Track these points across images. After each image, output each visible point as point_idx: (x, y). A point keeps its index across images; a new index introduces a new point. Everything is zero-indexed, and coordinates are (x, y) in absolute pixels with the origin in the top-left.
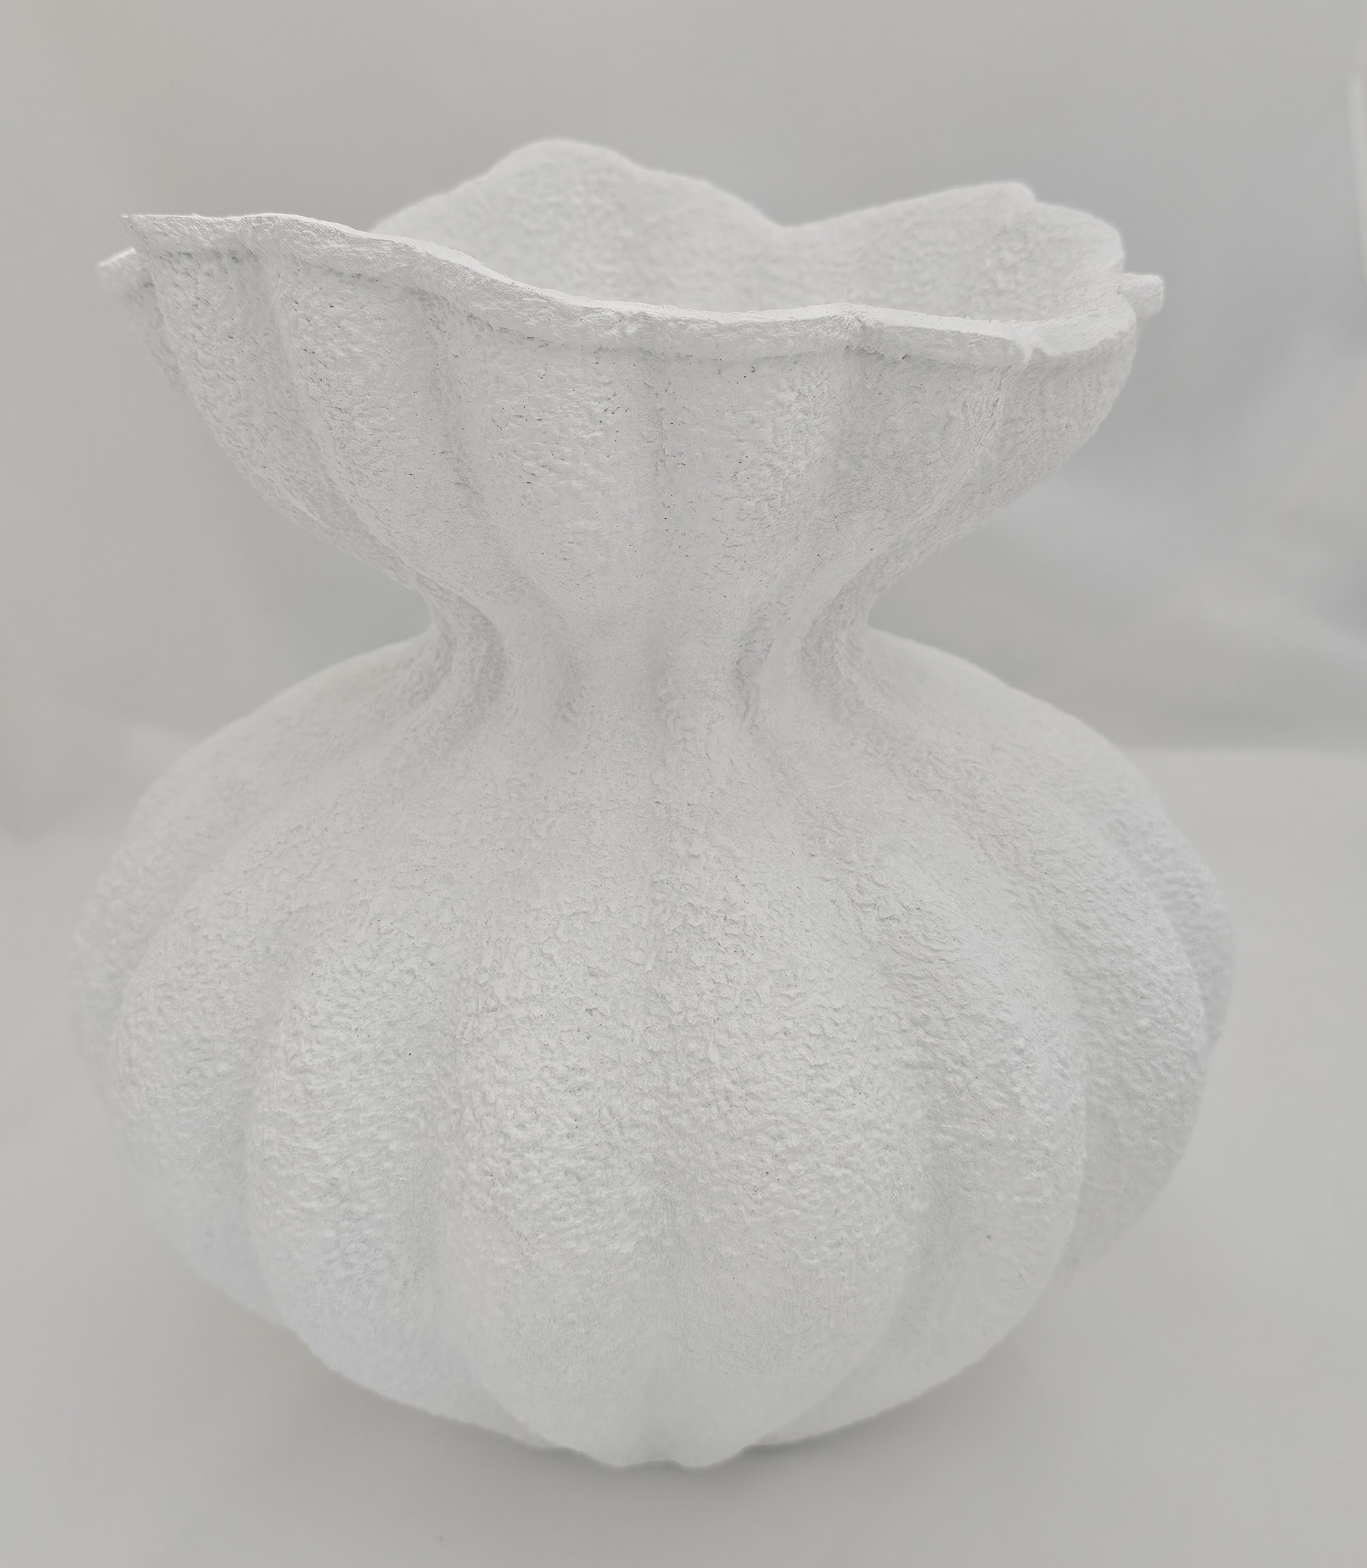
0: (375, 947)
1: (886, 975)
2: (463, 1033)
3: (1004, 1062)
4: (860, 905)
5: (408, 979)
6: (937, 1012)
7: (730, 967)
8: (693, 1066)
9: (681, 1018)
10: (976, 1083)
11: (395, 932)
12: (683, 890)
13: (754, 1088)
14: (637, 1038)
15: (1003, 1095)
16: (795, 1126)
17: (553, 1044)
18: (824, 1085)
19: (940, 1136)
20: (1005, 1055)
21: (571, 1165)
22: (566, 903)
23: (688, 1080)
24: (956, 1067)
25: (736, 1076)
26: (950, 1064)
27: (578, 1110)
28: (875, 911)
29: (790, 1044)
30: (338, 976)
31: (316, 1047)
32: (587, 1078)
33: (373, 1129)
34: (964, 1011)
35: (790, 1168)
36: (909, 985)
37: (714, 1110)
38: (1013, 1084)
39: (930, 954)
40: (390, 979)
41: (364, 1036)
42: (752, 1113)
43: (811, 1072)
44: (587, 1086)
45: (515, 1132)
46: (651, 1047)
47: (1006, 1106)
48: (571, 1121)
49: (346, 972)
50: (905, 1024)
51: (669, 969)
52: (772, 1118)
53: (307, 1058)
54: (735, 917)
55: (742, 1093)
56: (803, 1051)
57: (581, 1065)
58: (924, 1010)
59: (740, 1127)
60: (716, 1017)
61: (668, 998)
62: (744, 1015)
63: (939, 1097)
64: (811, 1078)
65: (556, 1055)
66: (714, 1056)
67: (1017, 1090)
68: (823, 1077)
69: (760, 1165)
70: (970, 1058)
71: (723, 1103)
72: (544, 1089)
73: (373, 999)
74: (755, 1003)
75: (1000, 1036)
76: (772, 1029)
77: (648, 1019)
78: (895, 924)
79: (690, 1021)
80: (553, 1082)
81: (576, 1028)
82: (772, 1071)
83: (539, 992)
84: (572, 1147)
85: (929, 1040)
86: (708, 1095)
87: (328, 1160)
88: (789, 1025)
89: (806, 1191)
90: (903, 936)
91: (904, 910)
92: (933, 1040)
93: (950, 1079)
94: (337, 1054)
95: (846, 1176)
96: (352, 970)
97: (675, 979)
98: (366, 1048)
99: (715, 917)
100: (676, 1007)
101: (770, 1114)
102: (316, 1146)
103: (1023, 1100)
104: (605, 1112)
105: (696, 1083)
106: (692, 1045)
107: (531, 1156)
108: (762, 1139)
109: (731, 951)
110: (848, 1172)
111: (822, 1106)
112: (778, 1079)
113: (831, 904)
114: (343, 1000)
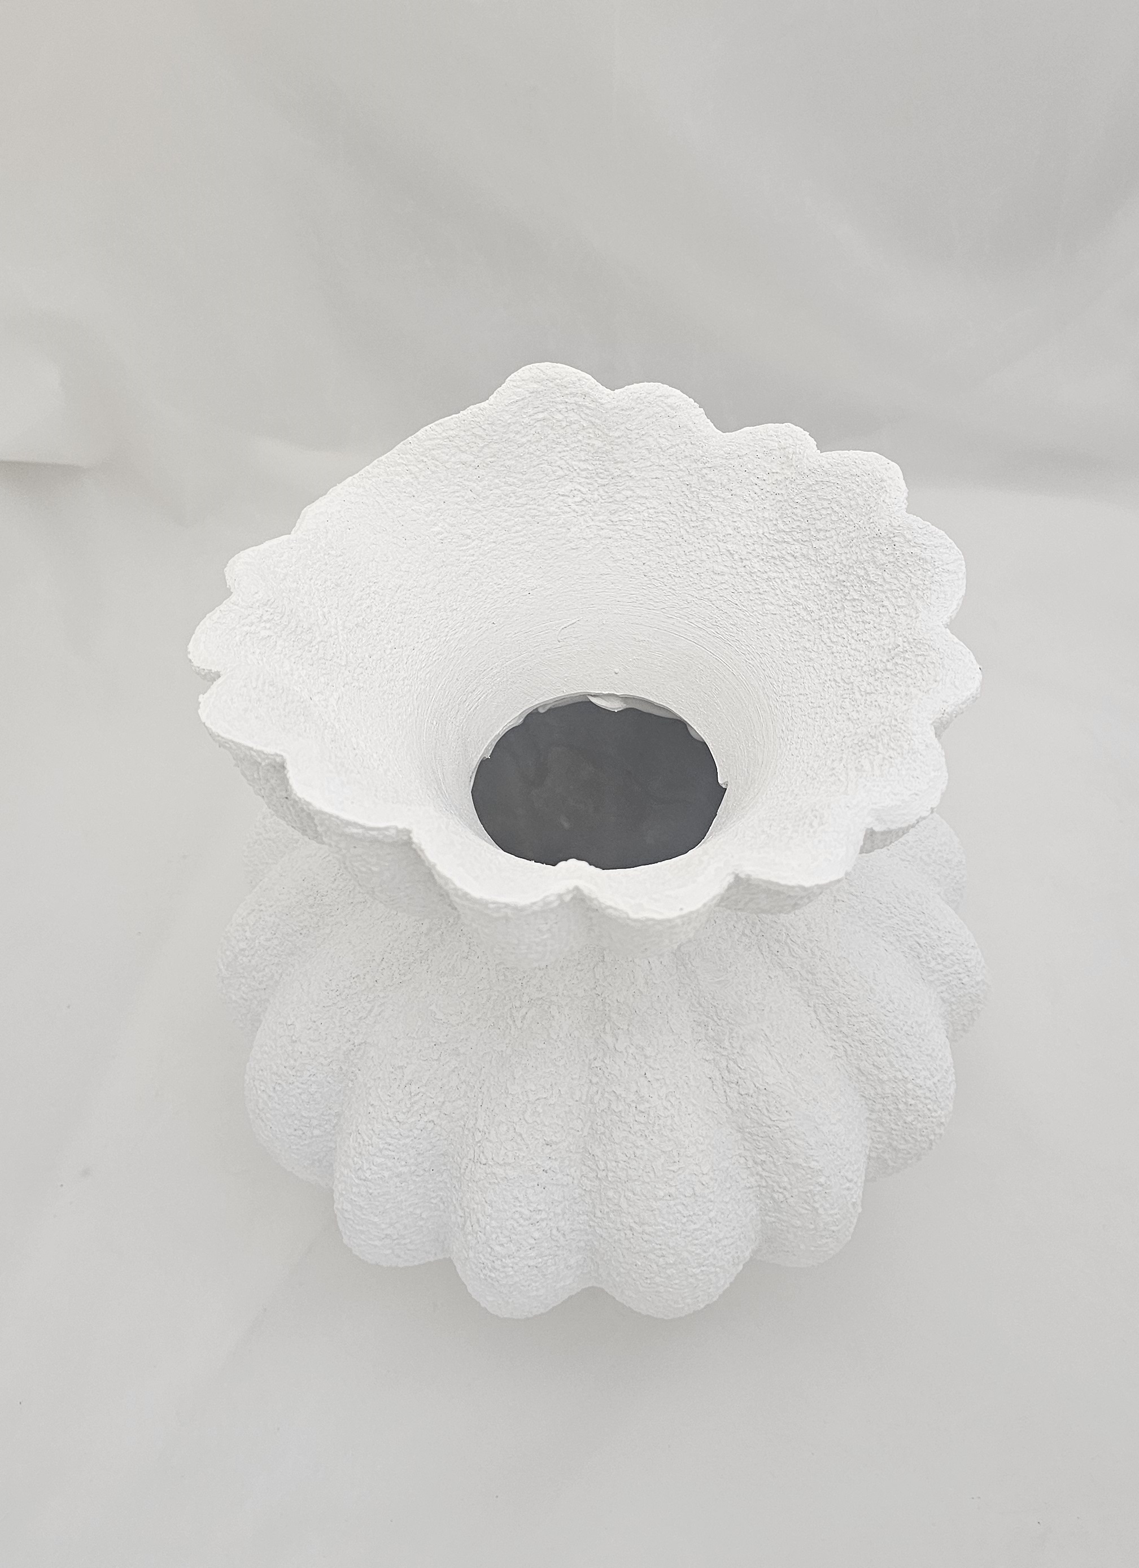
0: (409, 1106)
1: (740, 1132)
2: (465, 1169)
3: (810, 1191)
4: (727, 1082)
5: (431, 1125)
6: (771, 1159)
7: (637, 1147)
8: (610, 1206)
9: (604, 1173)
10: (792, 1200)
11: (421, 1094)
12: (609, 1078)
13: (646, 1228)
14: (576, 1182)
15: (808, 1207)
16: (672, 1251)
17: (521, 1198)
18: (693, 1227)
19: (767, 1218)
20: (812, 1187)
21: (532, 1263)
22: (532, 1091)
23: (608, 1212)
24: (781, 1190)
25: (637, 1220)
26: (776, 1188)
27: (536, 1235)
28: (737, 1088)
29: (672, 1203)
30: (385, 1122)
31: (373, 1167)
32: (544, 1215)
33: (411, 1209)
34: (788, 1161)
35: (668, 1272)
36: (754, 1140)
37: (623, 1235)
38: (815, 1202)
39: (770, 1123)
40: (418, 1127)
41: (403, 1163)
42: (646, 1241)
43: (685, 1220)
44: (542, 1220)
45: (498, 1248)
46: (584, 1188)
47: (810, 1212)
48: (533, 1242)
49: (390, 1120)
50: (750, 1163)
51: (598, 1137)
52: (659, 1247)
53: (368, 1174)
54: (641, 1107)
55: (640, 1230)
56: (680, 1207)
57: (539, 1207)
58: (763, 1157)
59: (638, 1248)
60: (626, 1180)
61: (596, 1158)
62: (644, 1182)
63: (768, 1202)
64: (684, 1224)
65: (523, 1204)
66: (624, 1204)
67: (817, 1205)
68: (692, 1222)
69: (650, 1268)
70: (789, 1187)
71: (628, 1232)
72: (516, 1225)
73: (408, 1140)
74: (652, 1175)
75: (809, 1176)
76: (662, 1194)
77: (583, 1168)
78: (749, 1099)
79: (610, 1179)
80: (522, 1221)
81: (536, 1184)
82: (660, 1220)
83: (514, 1160)
84: (532, 1254)
85: (764, 1174)
86: (619, 1226)
87: (383, 1226)
88: (673, 1190)
89: (677, 1281)
90: (754, 1107)
91: (756, 1089)
92: (767, 1174)
93: (776, 1196)
94: (386, 1174)
95: (702, 1271)
96: (394, 1120)
97: (602, 1146)
98: (405, 1170)
99: (629, 1105)
100: (601, 1164)
101: (657, 1244)
102: (376, 1220)
103: (821, 1211)
104: (554, 1232)
105: (611, 1215)
106: (611, 1194)
107: (508, 1261)
108: (652, 1256)
109: (639, 1135)
110: (703, 1268)
111: (690, 1238)
112: (664, 1225)
113: (708, 1079)
114: (389, 1140)
